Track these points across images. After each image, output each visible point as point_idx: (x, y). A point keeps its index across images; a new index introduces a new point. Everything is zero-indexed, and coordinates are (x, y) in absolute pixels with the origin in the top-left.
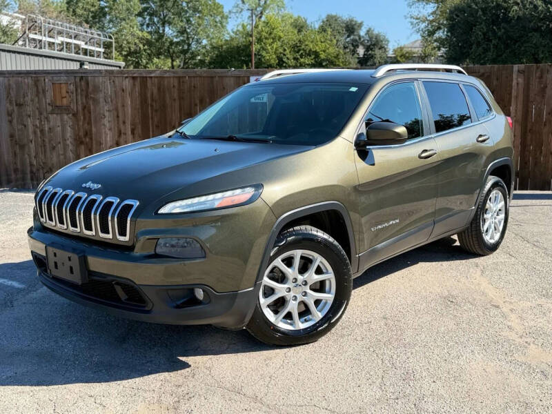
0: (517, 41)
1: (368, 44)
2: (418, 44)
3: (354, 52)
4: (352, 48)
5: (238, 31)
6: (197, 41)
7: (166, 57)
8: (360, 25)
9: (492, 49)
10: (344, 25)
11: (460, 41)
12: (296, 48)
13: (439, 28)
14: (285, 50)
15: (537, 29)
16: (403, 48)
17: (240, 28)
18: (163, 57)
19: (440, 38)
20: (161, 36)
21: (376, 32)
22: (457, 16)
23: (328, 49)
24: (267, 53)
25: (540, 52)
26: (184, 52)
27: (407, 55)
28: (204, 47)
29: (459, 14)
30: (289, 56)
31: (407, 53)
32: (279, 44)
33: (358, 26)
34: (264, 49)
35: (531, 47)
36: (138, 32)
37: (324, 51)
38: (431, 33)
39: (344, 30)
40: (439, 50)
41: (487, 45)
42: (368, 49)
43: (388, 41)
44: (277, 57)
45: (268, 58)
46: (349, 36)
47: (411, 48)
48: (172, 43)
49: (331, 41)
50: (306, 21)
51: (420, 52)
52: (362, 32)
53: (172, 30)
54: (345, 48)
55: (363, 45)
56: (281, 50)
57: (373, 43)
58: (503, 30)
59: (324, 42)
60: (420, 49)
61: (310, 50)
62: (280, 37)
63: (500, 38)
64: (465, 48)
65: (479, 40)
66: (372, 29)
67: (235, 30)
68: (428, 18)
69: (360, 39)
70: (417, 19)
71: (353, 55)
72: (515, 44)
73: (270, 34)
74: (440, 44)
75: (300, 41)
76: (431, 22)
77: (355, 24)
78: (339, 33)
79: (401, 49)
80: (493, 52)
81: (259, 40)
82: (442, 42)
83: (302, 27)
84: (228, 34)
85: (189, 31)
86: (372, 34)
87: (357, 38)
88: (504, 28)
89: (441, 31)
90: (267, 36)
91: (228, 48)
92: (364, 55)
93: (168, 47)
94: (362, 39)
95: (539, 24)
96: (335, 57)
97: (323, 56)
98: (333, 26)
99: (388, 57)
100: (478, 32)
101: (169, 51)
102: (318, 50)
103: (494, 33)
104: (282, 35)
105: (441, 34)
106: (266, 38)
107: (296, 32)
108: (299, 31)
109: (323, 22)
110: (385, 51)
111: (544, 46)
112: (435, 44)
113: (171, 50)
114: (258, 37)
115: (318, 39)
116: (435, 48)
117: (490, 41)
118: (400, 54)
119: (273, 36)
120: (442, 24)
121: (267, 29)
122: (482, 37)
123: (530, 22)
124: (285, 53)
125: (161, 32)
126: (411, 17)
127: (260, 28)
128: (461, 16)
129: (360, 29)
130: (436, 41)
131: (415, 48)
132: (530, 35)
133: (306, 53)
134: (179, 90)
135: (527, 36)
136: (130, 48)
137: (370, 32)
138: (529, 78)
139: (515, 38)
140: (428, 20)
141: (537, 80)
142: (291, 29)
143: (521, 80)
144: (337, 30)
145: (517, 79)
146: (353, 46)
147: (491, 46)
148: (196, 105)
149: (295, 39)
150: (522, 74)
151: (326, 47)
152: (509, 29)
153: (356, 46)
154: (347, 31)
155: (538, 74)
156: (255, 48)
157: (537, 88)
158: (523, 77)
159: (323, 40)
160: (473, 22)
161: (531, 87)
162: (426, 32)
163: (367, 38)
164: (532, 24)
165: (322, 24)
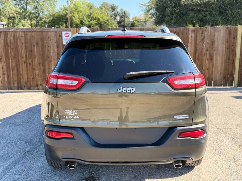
0: (184, 15)
1: (122, 15)
3: (115, 19)
4: (114, 17)
6: (43, 12)
9: (174, 19)
10: (110, 6)
11: (161, 15)
12: (88, 16)
13: (151, 9)
14: (84, 17)
15: (192, 10)
16: (137, 17)
17: (62, 7)
18: (26, 20)
19: (152, 13)
20: (25, 10)
22: (159, 3)
23: (104, 17)
24: (75, 18)
25: (194, 20)
27: (138, 20)
28: (46, 15)
29: (160, 3)
31: (138, 19)
33: (117, 7)
34: (73, 16)
35: (190, 17)
36: (14, 8)
37: (102, 18)
38: (148, 11)
39: (110, 8)
40: (152, 18)
42: (121, 17)
43: (130, 14)
44: (80, 20)
46: (113, 11)
47: (140, 17)
48: (31, 13)
49: (105, 13)
50: (93, 4)
52: (118, 10)
53: (31, 7)
54: (111, 17)
55: (119, 16)
58: (178, 10)
60: (144, 18)
61: (95, 18)
63: (177, 13)
64: (163, 18)
66: (123, 9)
67: (60, 7)
68: (147, 4)
69: (118, 13)
70: (142, 4)
71: (115, 20)
72: (184, 16)
74: (152, 15)
75: (91, 13)
76: (148, 6)
77: (115, 6)
78: (108, 10)
79: (136, 17)
80: (175, 19)
81: (71, 12)
82: (153, 15)
83: (91, 7)
84: (57, 9)
85: (38, 7)
87: (116, 12)
88: (179, 9)
89: (153, 10)
92: (120, 20)
93: (29, 15)
94: (119, 13)
95: (194, 7)
96: (107, 21)
97: (101, 20)
98: (105, 7)
99: (130, 21)
100: (168, 10)
101: (29, 17)
102: (99, 18)
103: (175, 11)
104: (82, 10)
105: (152, 11)
106: (75, 11)
107: (89, 9)
108: (91, 8)
109: (101, 5)
110: (129, 18)
112: (150, 16)
115: (99, 13)
116: (150, 18)
117: (173, 15)
118: (135, 20)
119: (77, 10)
120: (153, 7)
121: (74, 7)
122: (170, 13)
123: (190, 6)
124: (84, 18)
125: (25, 8)
126: (140, 4)
128: (161, 4)
130: (150, 14)
131: (142, 17)
134: (25, 38)
136: (10, 15)
137: (122, 10)
138: (197, 34)
139: (184, 14)
140: (146, 5)
141: (201, 35)
142: (87, 7)
143: (193, 35)
144: (107, 9)
145: (191, 34)
146: (115, 16)
147: (174, 17)
148: (34, 46)
149: (88, 12)
150: (194, 32)
151: (102, 16)
152: (181, 9)
153: (116, 16)
154: (112, 9)
155: (201, 32)
156: (69, 16)
157: (200, 39)
158: (194, 33)
159: (101, 13)
160: (166, 7)
161: (198, 38)
162: (146, 11)
163: (120, 12)
164: (190, 8)
165: (100, 6)
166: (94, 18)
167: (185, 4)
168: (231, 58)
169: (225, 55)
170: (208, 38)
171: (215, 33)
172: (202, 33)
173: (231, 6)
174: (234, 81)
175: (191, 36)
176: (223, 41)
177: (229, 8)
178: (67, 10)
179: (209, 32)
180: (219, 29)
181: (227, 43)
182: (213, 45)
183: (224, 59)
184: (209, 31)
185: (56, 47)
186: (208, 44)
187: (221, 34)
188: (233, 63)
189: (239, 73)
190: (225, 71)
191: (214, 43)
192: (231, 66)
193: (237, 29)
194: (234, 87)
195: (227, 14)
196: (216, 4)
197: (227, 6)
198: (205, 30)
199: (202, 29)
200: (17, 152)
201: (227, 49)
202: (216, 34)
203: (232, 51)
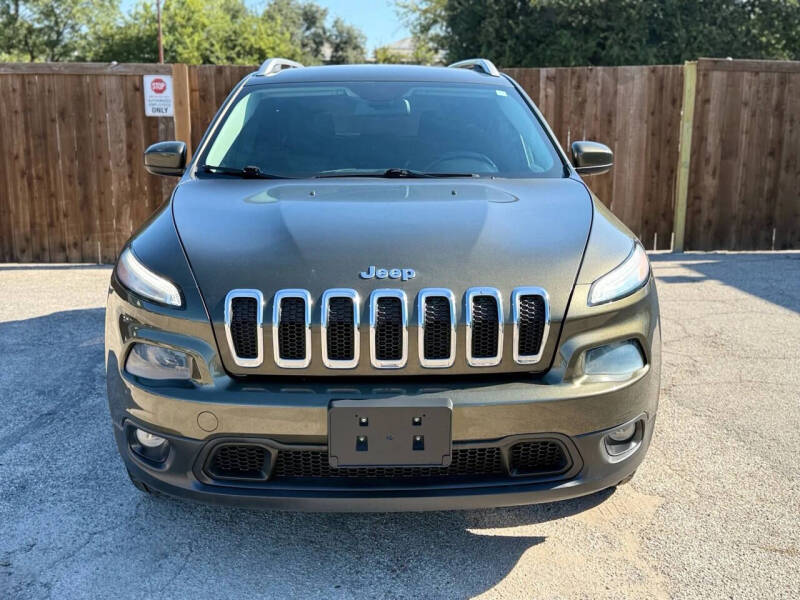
0: (540, 42)
1: (338, 41)
2: (407, 44)
3: (317, 52)
4: (314, 46)
5: (137, 13)
6: (73, 27)
7: (23, 51)
8: (324, 13)
9: (508, 53)
10: (301, 12)
11: (465, 41)
12: (229, 43)
13: (435, 21)
14: (212, 45)
16: (388, 47)
17: (141, 10)
18: (16, 52)
19: (438, 36)
20: (13, 19)
21: (347, 24)
23: (278, 45)
24: (184, 48)
25: (572, 58)
26: (52, 44)
27: (393, 59)
28: (84, 37)
29: (462, 1)
30: (219, 54)
31: (393, 56)
32: (204, 35)
33: (322, 15)
34: (180, 43)
35: (560, 51)
37: (272, 48)
38: (425, 29)
39: (301, 18)
40: (436, 51)
41: (501, 46)
42: (337, 48)
43: (366, 38)
44: (202, 55)
45: (186, 56)
46: (308, 29)
47: (399, 49)
48: (30, 30)
49: (283, 34)
50: (243, 4)
51: (410, 55)
52: (328, 23)
53: (31, 10)
54: (304, 45)
55: (331, 43)
56: (206, 45)
57: (344, 39)
58: (521, 27)
59: (272, 35)
60: (411, 52)
61: (251, 47)
62: (204, 26)
63: (517, 37)
64: (471, 51)
65: (491, 39)
66: (342, 19)
67: (133, 12)
68: (420, 7)
69: (325, 33)
70: (405, 7)
71: (316, 56)
72: (538, 46)
73: (189, 19)
74: (437, 44)
75: (235, 32)
76: (425, 12)
77: (317, 11)
78: (294, 22)
79: (385, 50)
80: (510, 56)
81: (172, 29)
82: (441, 42)
83: (237, 12)
84: (122, 18)
85: (58, 11)
86: (342, 26)
87: (320, 31)
88: (523, 23)
89: (439, 25)
90: (184, 23)
91: (122, 40)
92: (332, 57)
93: (26, 37)
94: (328, 34)
95: (570, 19)
97: (270, 55)
98: (284, 12)
99: (365, 62)
100: (489, 27)
101: (27, 44)
102: (264, 47)
103: (510, 29)
104: (206, 21)
105: (438, 30)
106: (183, 26)
107: (228, 17)
108: (234, 17)
109: (270, 5)
110: (362, 53)
111: (577, 50)
112: (431, 45)
113: (30, 42)
114: (170, 23)
115: (263, 31)
116: (430, 50)
117: (505, 41)
118: (383, 58)
119: (192, 22)
120: (439, 16)
121: (183, 12)
122: (494, 35)
123: (558, 15)
124: (213, 49)
125: (12, 12)
126: (397, 4)
127: (172, 9)
128: (465, 4)
129: (325, 19)
130: (432, 39)
131: (404, 49)
132: (558, 33)
133: (245, 51)
135: (554, 34)
137: (339, 24)
138: (561, 89)
139: (538, 38)
140: (419, 10)
141: (574, 91)
142: (221, 13)
143: (551, 91)
144: (291, 18)
145: (545, 89)
146: (315, 42)
147: (507, 49)
148: (53, 121)
149: (228, 29)
150: (552, 83)
151: (275, 42)
152: (529, 24)
153: (319, 44)
154: (305, 20)
155: (574, 83)
156: (164, 40)
157: (572, 104)
158: (554, 87)
159: (270, 32)
160: (481, 13)
161: (565, 100)
162: (418, 27)
163: (335, 32)
164: (560, 18)
165: (267, 8)
166: (247, 48)
167: (542, 7)
168: (664, 163)
169: (646, 155)
170: (595, 102)
171: (616, 85)
172: (578, 87)
173: (687, 16)
174: (673, 235)
175: (546, 96)
176: (641, 110)
177: (679, 21)
178: (158, 22)
179: (597, 83)
180: (628, 74)
181: (651, 118)
182: (610, 122)
183: (643, 164)
184: (600, 81)
185: (124, 125)
186: (596, 119)
187: (635, 91)
188: (670, 179)
189: (688, 207)
190: (648, 203)
191: (613, 119)
192: (665, 188)
193: (682, 75)
194: (674, 252)
195: (673, 41)
196: (641, 9)
197: (674, 15)
198: (588, 78)
199: (576, 75)
200: (15, 415)
201: (653, 135)
202: (621, 88)
203: (668, 141)
